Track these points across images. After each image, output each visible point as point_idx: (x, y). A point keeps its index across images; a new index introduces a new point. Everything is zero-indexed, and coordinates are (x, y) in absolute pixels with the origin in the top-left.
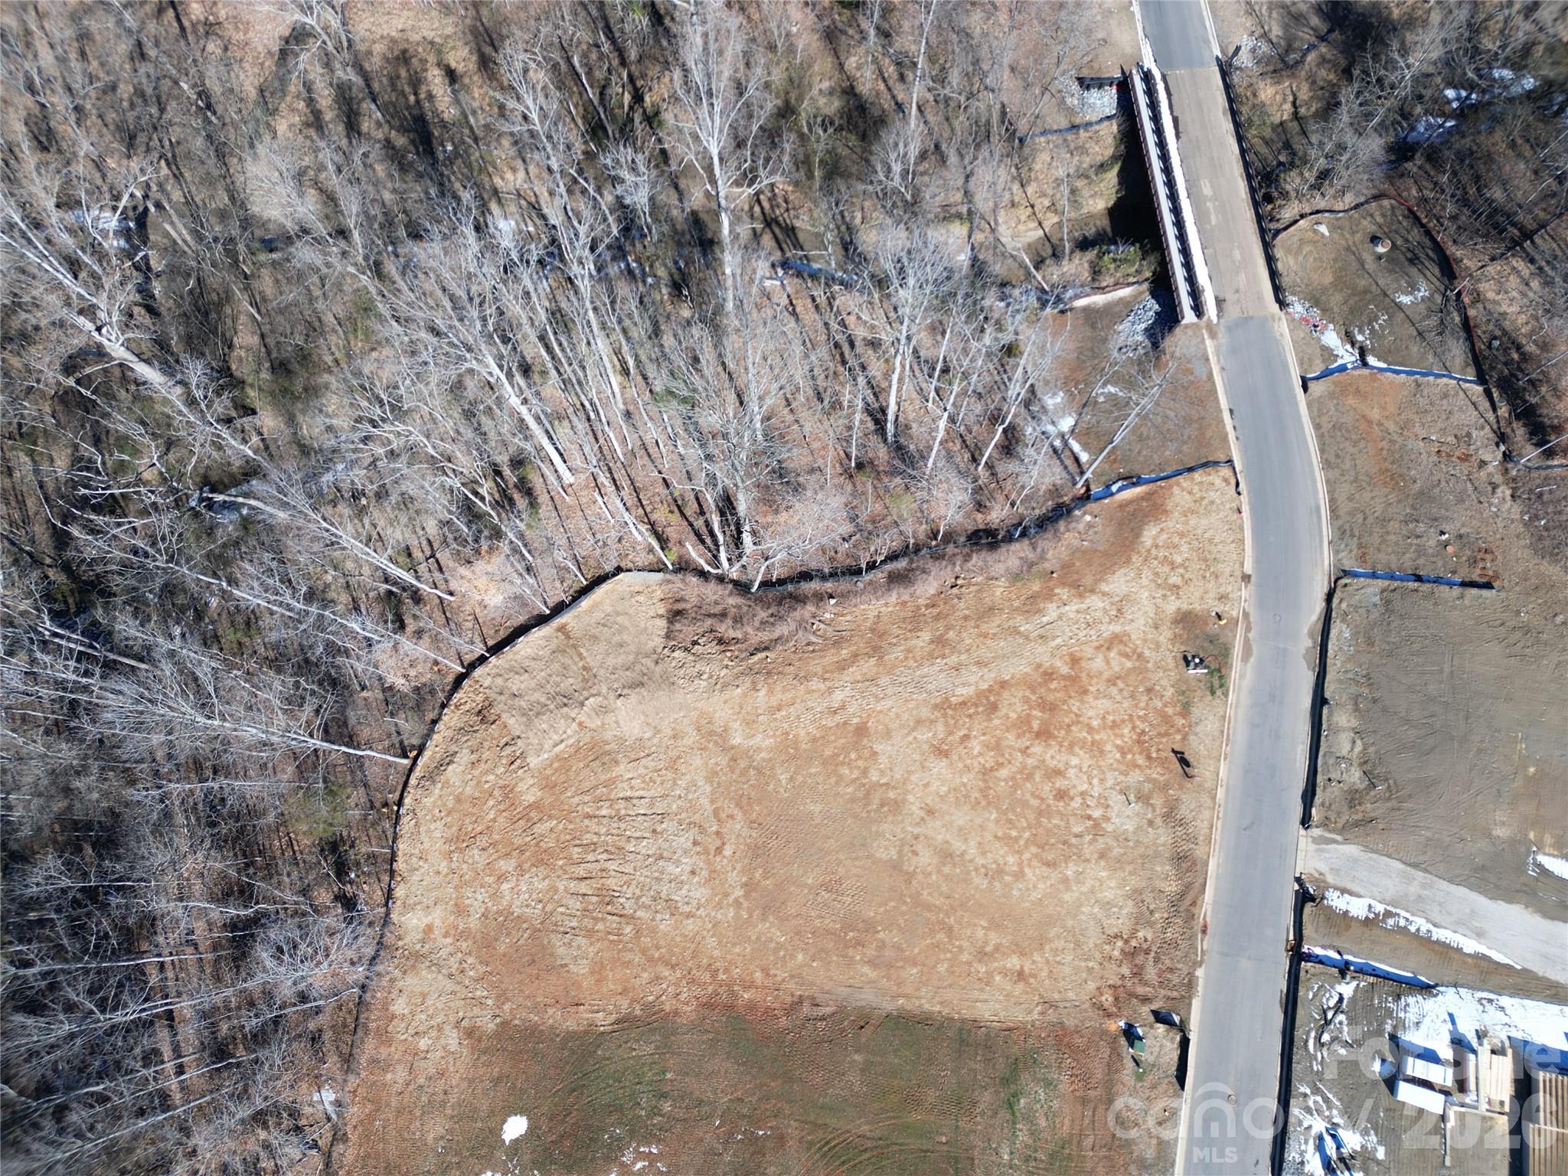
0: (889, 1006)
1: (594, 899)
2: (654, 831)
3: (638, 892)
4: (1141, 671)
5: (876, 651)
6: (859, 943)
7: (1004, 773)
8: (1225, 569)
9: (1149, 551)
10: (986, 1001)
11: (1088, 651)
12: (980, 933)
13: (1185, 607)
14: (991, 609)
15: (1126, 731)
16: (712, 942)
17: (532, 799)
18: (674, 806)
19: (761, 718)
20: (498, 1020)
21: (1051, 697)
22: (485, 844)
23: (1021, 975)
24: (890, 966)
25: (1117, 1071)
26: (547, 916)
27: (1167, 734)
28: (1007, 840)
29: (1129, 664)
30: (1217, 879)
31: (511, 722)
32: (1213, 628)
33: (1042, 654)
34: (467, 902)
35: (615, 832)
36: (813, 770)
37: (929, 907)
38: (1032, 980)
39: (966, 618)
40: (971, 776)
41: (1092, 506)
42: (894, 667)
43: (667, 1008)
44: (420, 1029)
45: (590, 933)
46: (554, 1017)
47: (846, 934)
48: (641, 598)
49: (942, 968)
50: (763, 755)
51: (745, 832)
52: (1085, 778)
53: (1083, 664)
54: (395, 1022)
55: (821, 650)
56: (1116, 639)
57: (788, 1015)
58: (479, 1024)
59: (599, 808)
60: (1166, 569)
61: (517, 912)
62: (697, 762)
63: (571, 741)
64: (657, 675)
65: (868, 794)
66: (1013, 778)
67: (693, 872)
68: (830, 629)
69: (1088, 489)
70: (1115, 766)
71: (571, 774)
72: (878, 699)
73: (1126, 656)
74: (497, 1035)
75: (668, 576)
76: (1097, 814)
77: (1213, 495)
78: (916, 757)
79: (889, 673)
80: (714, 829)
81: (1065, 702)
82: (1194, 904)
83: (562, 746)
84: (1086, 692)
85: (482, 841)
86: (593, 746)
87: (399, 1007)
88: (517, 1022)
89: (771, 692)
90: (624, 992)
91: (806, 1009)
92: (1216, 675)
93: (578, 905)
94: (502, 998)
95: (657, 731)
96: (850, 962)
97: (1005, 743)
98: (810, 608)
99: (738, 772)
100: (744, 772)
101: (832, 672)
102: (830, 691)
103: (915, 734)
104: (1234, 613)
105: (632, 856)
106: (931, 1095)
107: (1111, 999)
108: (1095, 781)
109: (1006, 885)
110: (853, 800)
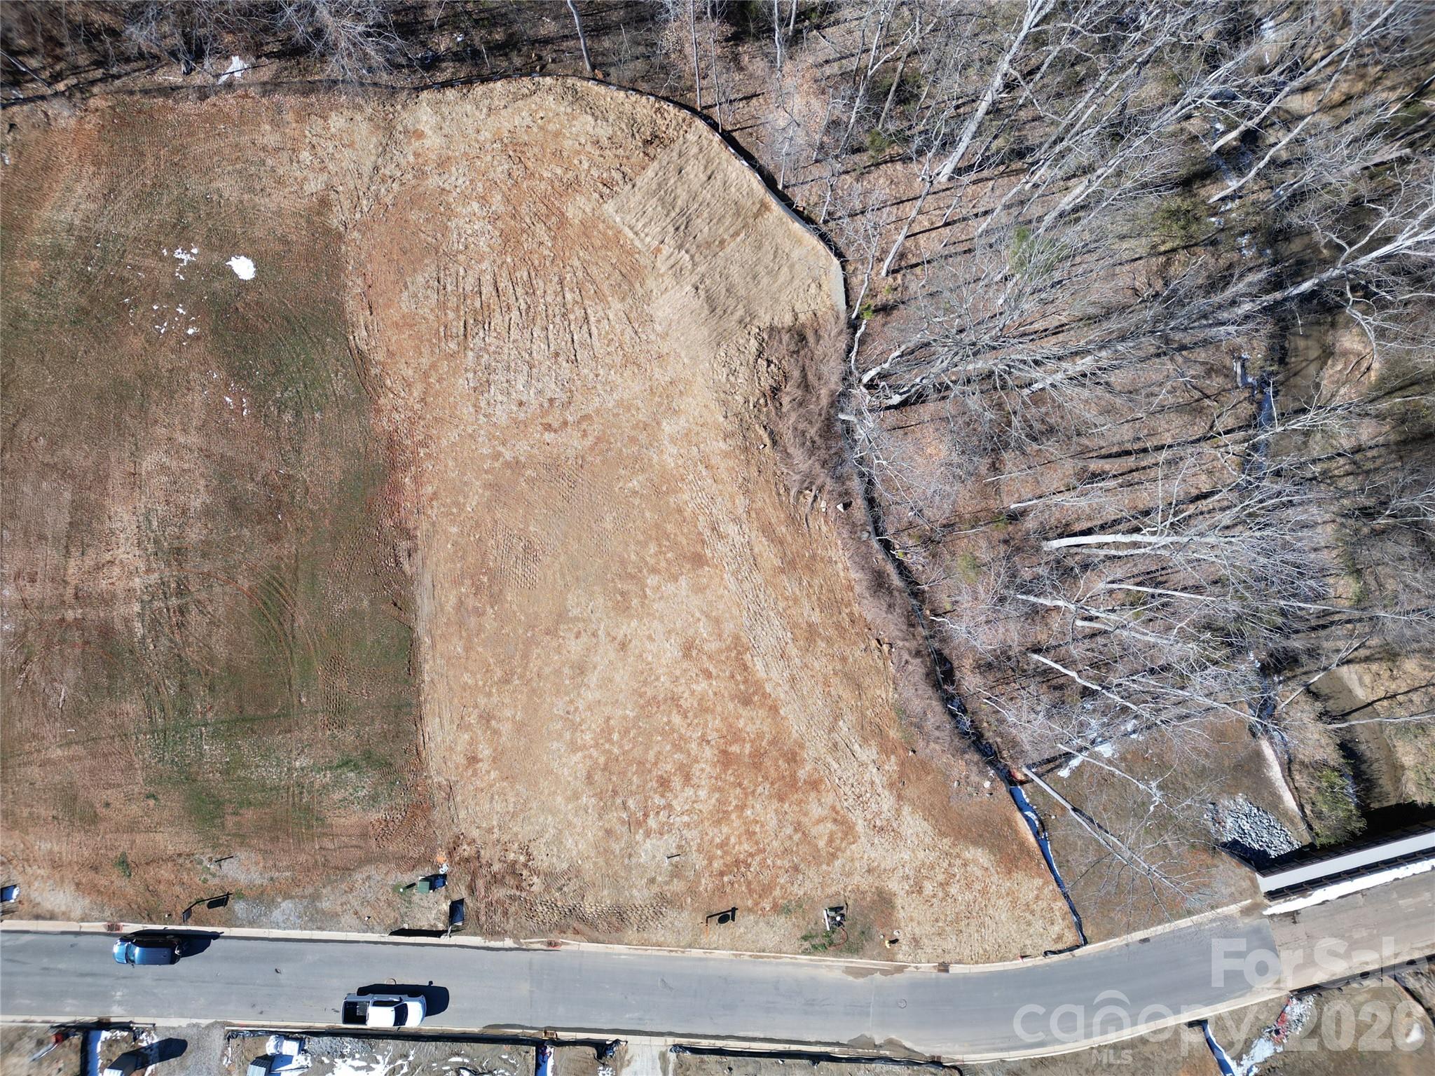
0: (421, 629)
1: (478, 305)
2: (557, 355)
3: (492, 349)
4: (816, 858)
5: (789, 565)
6: (478, 589)
7: (677, 719)
8: (950, 943)
9: (958, 856)
10: (442, 726)
11: (829, 799)
12: (508, 713)
13: (899, 902)
14: (859, 686)
15: (746, 847)
16: (454, 436)
17: (570, 215)
18: (586, 371)
19: (695, 449)
20: (342, 229)
21: (768, 762)
22: (515, 174)
23: (473, 760)
24: (461, 624)
25: (398, 866)
26: (452, 256)
27: (750, 891)
28: (607, 731)
29: (822, 844)
30: (606, 954)
31: (650, 173)
32: (879, 933)
33: (816, 748)
34: (453, 169)
35: (550, 312)
36: (648, 514)
37: (525, 656)
38: (470, 772)
39: (844, 659)
40: (667, 685)
41: (1003, 789)
42: (775, 586)
43: (382, 401)
44: (319, 149)
45: (442, 306)
46: (356, 285)
47: (484, 574)
48: (813, 289)
49: (467, 678)
50: (655, 459)
51: (571, 453)
52: (687, 807)
53: (813, 794)
54: (320, 121)
55: (781, 502)
56: (848, 830)
57: (396, 526)
58: (335, 210)
59: (572, 290)
60: (941, 878)
61: (452, 225)
62: (636, 387)
63: (637, 243)
64: (726, 326)
65: (632, 577)
66: (673, 730)
67: (521, 404)
68: (807, 509)
69: (1022, 783)
70: (706, 838)
71: (603, 252)
72: (735, 573)
73: (831, 841)
74: (327, 231)
75: (843, 316)
76: (652, 823)
77: (1038, 925)
78: (679, 625)
79: (767, 582)
80: (570, 419)
81: (766, 778)
82: (576, 932)
83: (631, 235)
84: (781, 799)
85: (518, 172)
86: (636, 269)
87: (337, 122)
88: (343, 247)
89: (726, 455)
90: (391, 354)
91: (404, 545)
92: (825, 941)
93: (468, 288)
94: (364, 228)
95: (664, 336)
96: (457, 583)
97: (709, 717)
98: (830, 484)
99: (633, 433)
100: (633, 440)
101: (758, 519)
102: (736, 520)
103: (703, 618)
104: (900, 957)
105: (528, 335)
106: (342, 683)
107: (466, 854)
108: (686, 818)
109: (561, 735)
110: (623, 562)
